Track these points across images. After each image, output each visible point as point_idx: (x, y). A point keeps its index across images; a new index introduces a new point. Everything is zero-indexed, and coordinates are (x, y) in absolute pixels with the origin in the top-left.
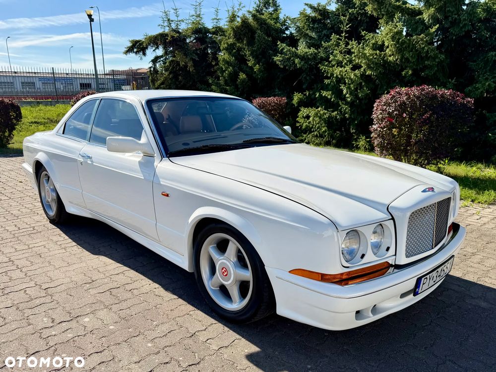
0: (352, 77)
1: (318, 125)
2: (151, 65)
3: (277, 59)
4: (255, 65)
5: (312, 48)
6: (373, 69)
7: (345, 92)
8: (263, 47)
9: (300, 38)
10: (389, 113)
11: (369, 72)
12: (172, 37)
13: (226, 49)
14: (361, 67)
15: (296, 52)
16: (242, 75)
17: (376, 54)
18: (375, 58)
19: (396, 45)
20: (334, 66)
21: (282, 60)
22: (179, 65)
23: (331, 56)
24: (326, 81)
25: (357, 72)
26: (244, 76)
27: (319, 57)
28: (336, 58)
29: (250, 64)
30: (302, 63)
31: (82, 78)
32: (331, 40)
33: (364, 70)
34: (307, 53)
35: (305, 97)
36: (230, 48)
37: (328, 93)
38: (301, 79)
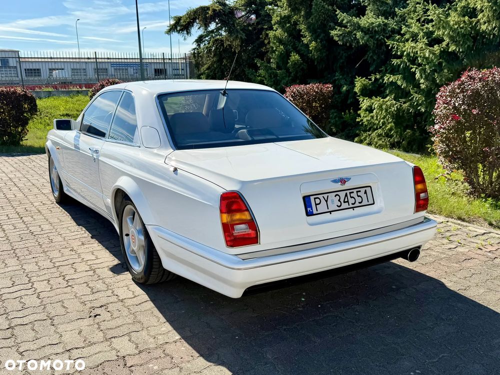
0: (427, 55)
1: (382, 121)
2: (195, 46)
3: (335, 33)
4: (311, 41)
5: (380, 17)
6: (459, 42)
7: (418, 75)
8: (322, 18)
9: (369, 4)
10: (455, 107)
11: (452, 48)
12: (214, 10)
13: (279, 23)
14: (443, 40)
15: (358, 23)
16: (294, 56)
17: (464, 22)
18: (462, 28)
19: (492, 8)
20: (407, 40)
21: (341, 35)
22: (223, 45)
23: (403, 27)
24: (395, 62)
25: (436, 47)
26: (297, 57)
27: (390, 29)
28: (411, 30)
29: (305, 41)
30: (365, 38)
31: (157, 63)
32: (408, 4)
33: (448, 45)
34: (373, 23)
35: (370, 82)
36: (283, 21)
37: (396, 77)
38: (367, 59)
